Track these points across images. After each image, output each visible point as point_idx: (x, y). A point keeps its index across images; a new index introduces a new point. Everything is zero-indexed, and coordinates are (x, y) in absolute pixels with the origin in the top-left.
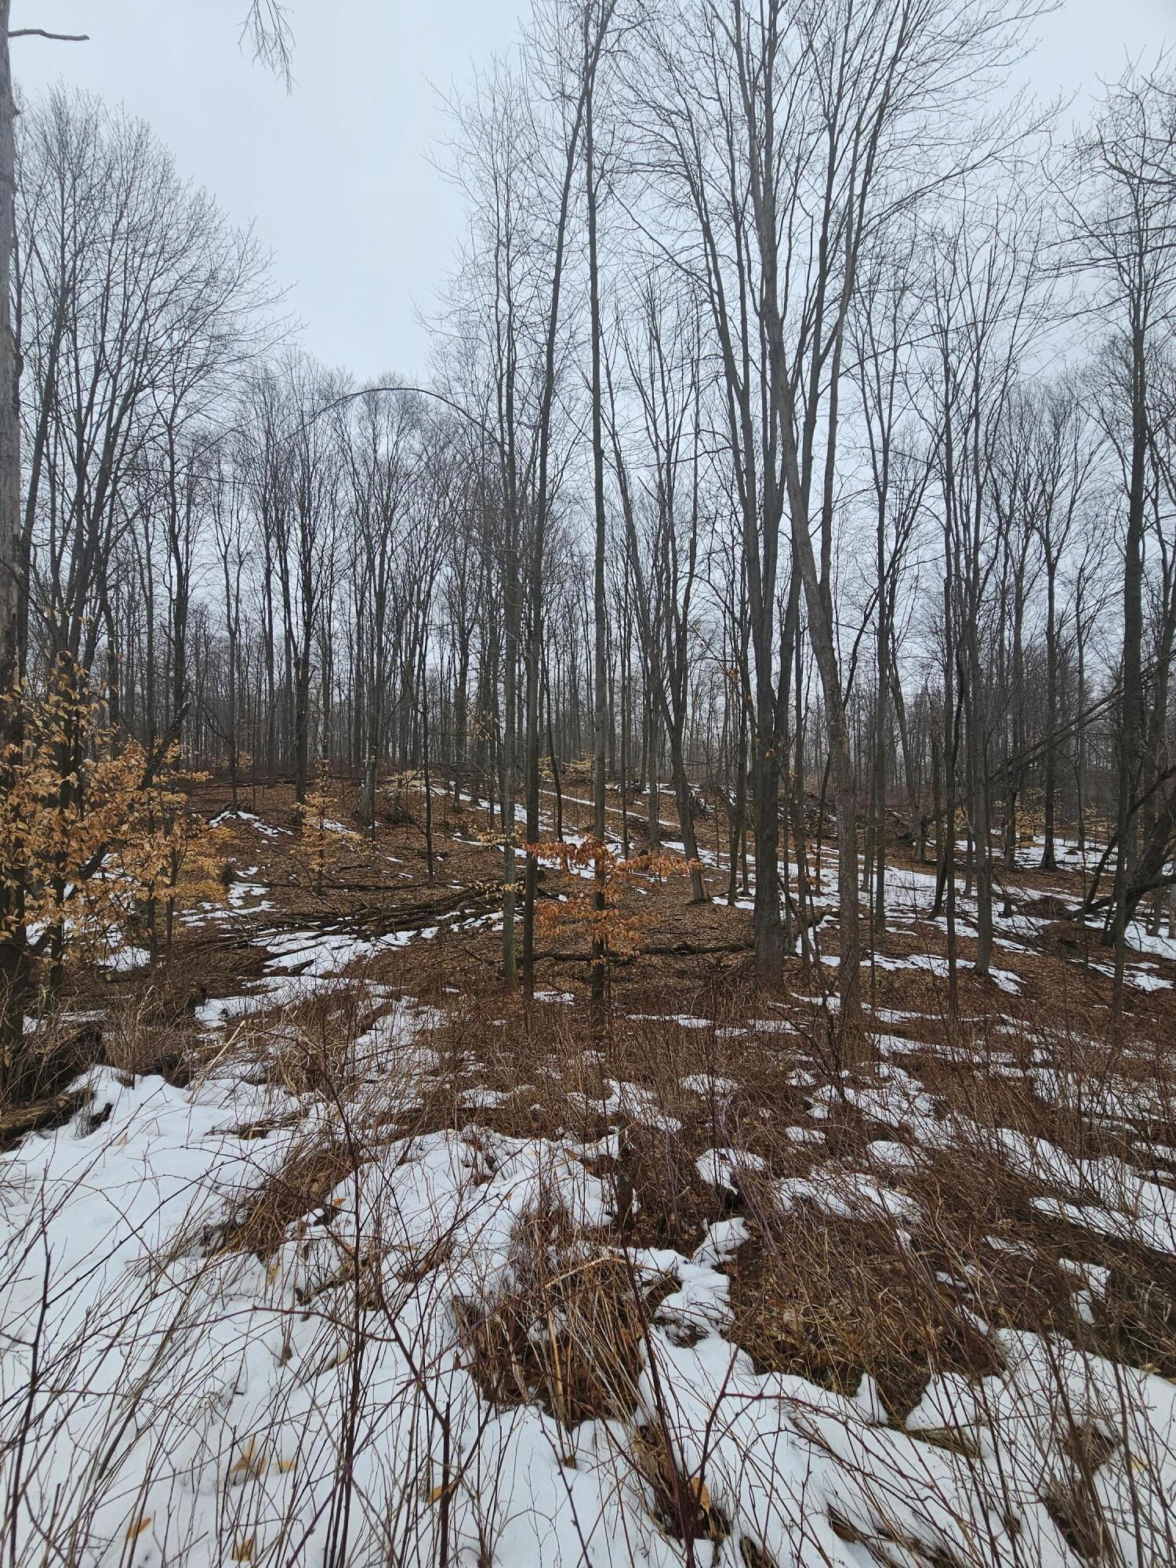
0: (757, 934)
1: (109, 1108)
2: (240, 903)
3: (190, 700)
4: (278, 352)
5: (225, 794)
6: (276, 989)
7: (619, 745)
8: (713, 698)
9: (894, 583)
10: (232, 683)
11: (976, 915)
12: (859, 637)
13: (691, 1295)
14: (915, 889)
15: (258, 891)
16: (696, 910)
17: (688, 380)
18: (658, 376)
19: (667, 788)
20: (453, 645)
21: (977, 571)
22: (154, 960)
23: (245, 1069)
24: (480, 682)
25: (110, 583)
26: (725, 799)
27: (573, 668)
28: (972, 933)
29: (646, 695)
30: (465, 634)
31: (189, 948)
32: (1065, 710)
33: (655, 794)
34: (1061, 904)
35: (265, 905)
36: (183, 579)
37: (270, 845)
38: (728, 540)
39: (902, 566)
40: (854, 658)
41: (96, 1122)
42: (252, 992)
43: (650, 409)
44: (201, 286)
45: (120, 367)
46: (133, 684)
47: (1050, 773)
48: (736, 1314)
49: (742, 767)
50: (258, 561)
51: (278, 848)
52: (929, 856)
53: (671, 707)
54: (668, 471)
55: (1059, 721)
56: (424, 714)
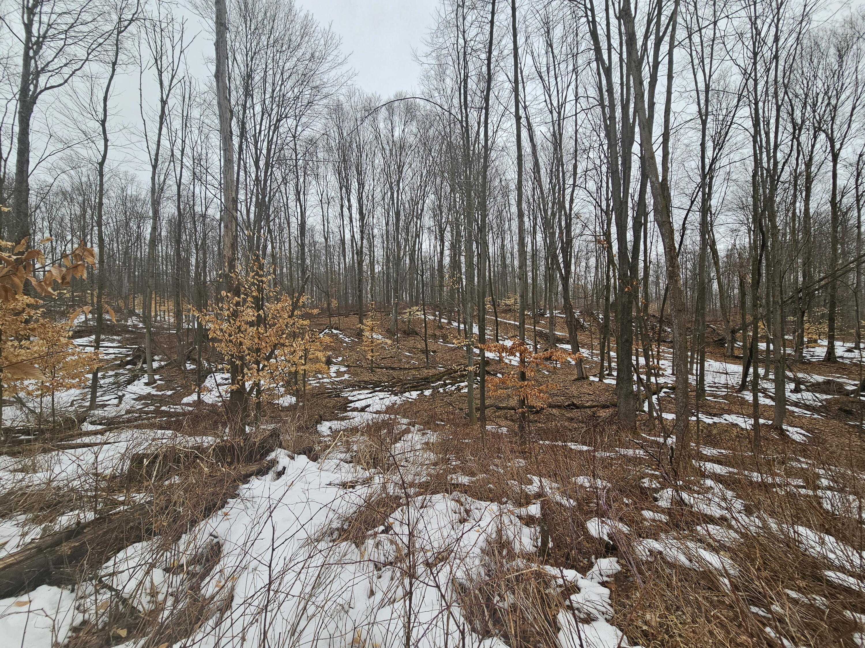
0: (619, 398)
1: (284, 468)
2: (335, 375)
3: (308, 273)
4: (344, 90)
5: (325, 320)
6: (353, 418)
7: (530, 289)
8: (588, 259)
9: (711, 179)
10: (326, 265)
11: (773, 391)
12: (687, 215)
13: (586, 596)
14: (727, 374)
15: (343, 369)
16: (579, 383)
17: (571, 68)
18: (552, 68)
19: (560, 313)
20: (436, 238)
21: (776, 163)
22: (297, 401)
23: (343, 456)
24: (451, 257)
25: (271, 218)
26: (596, 319)
27: (503, 246)
28: (769, 402)
29: (547, 259)
30: (442, 231)
31: (313, 396)
32: (845, 254)
33: (552, 317)
34: (840, 385)
35: (346, 376)
36: (303, 214)
37: (347, 346)
38: (598, 162)
39: (717, 167)
40: (684, 228)
41: (280, 474)
42: (343, 419)
43: (547, 89)
44: (307, 62)
45: (272, 110)
46: (283, 268)
47: (833, 297)
48: (615, 610)
49: (607, 299)
50: (337, 201)
51: (351, 348)
52: (736, 353)
53: (562, 265)
54: (559, 125)
55: (840, 262)
56: (422, 276)
